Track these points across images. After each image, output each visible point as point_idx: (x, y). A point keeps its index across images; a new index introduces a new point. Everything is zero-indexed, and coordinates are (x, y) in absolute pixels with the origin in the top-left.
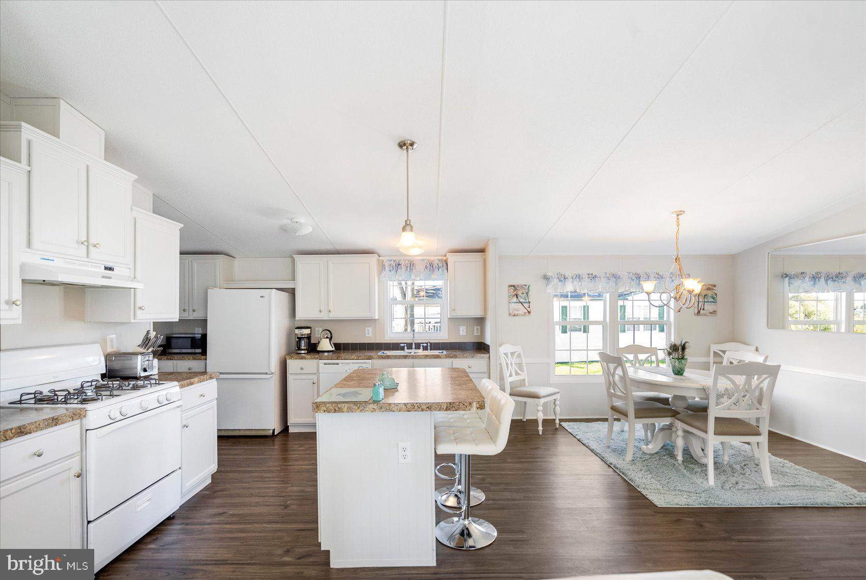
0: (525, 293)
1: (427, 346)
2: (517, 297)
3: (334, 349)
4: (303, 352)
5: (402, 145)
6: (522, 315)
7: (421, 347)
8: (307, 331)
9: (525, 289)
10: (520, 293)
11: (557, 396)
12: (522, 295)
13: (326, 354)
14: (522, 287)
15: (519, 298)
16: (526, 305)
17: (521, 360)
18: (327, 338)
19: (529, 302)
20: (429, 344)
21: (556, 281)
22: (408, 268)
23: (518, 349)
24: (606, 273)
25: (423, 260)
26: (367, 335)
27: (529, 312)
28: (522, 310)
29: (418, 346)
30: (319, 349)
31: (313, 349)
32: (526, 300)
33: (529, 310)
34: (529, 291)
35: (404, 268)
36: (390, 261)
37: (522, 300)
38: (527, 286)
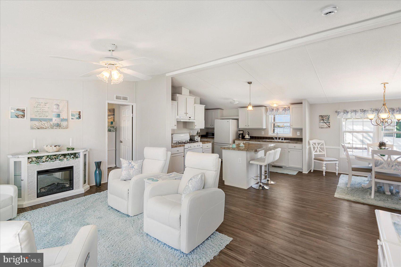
0: (327, 119)
1: (283, 138)
2: (323, 120)
3: (250, 138)
4: (240, 138)
5: (249, 83)
6: (326, 128)
7: (281, 139)
8: (242, 132)
9: (327, 117)
10: (324, 119)
11: (337, 162)
12: (325, 120)
13: (247, 139)
14: (326, 116)
15: (324, 121)
16: (328, 124)
17: (324, 146)
18: (248, 134)
19: (329, 123)
20: (284, 138)
21: (342, 113)
22: (276, 110)
23: (323, 142)
24: (371, 109)
25: (282, 107)
26: (262, 134)
27: (329, 127)
28: (326, 126)
29: (279, 138)
30: (245, 138)
31: (243, 138)
32: (327, 121)
33: (329, 126)
34: (329, 118)
35: (275, 111)
36: (270, 108)
37: (325, 122)
38: (328, 116)
